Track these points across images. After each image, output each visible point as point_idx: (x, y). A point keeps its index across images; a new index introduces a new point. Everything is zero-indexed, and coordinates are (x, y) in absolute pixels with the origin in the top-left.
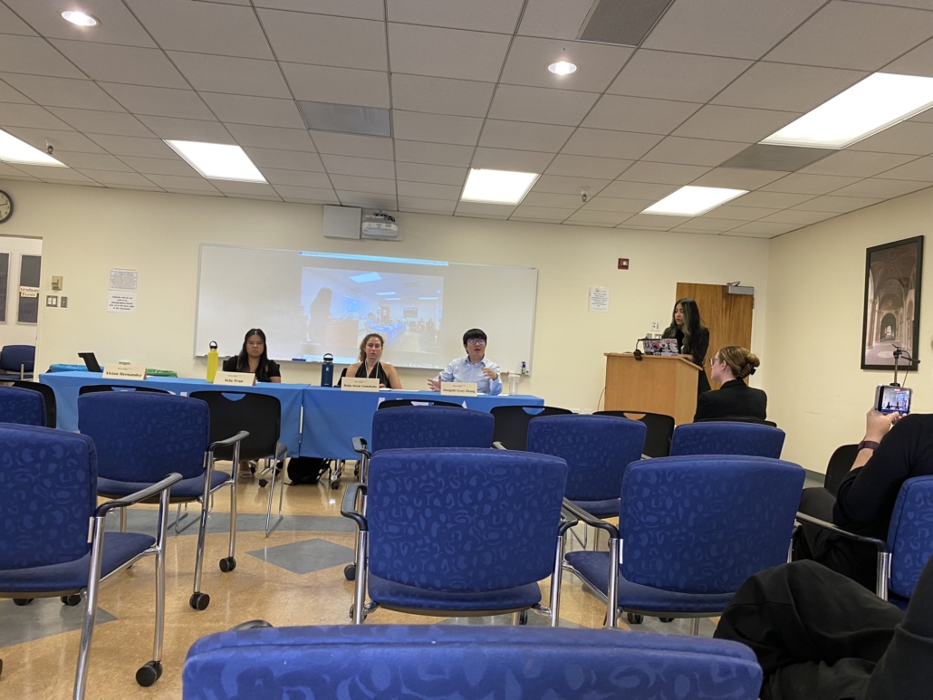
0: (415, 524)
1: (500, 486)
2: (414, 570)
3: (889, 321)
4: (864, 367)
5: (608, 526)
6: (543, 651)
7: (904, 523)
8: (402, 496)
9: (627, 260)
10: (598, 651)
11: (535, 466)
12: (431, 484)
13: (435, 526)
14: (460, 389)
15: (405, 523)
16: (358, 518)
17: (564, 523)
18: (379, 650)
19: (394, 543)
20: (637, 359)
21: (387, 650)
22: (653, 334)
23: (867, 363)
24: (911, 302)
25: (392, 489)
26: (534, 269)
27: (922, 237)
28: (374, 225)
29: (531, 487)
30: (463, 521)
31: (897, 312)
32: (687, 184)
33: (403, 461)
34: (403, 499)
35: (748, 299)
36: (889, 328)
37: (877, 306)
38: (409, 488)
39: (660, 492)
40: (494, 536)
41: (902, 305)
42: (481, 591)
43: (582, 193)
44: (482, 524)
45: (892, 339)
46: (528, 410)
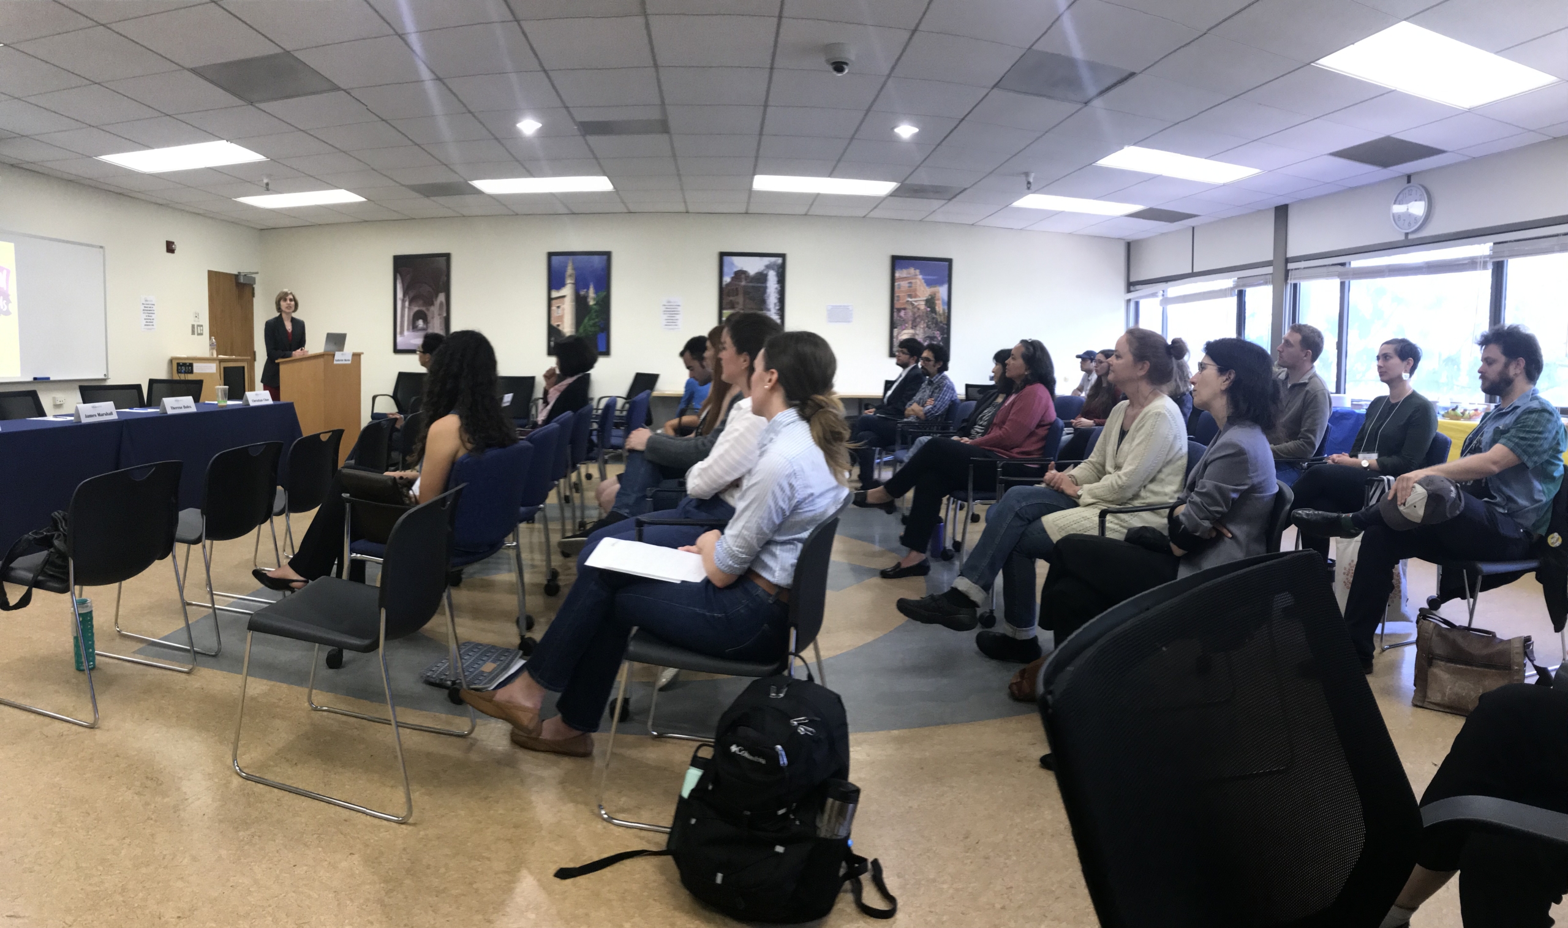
3: (419, 315)
4: (396, 351)
27: (449, 254)
31: (428, 310)
35: (252, 288)
36: (421, 320)
37: (407, 304)
41: (432, 304)
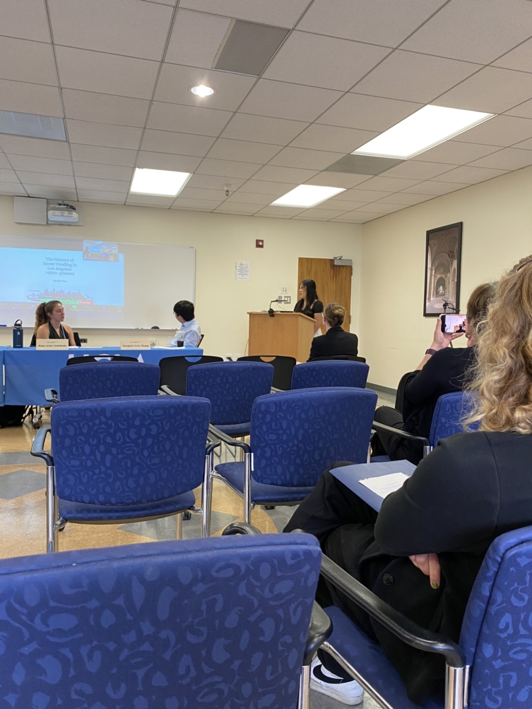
0: (92, 457)
1: (159, 423)
2: (94, 492)
3: (441, 282)
4: (426, 315)
5: (243, 445)
6: (161, 559)
7: (439, 425)
8: (80, 437)
9: (262, 241)
10: (201, 555)
11: (185, 406)
12: (103, 426)
13: (108, 458)
14: (136, 344)
15: (84, 458)
16: (45, 456)
17: (210, 445)
18: (28, 576)
19: (76, 474)
20: (271, 316)
21: (36, 575)
22: (283, 296)
23: (427, 312)
24: (455, 269)
25: (72, 433)
26: (192, 247)
27: (462, 223)
28: (58, 213)
29: (184, 421)
30: (131, 452)
31: (446, 276)
32: (303, 183)
33: (79, 410)
34: (80, 440)
35: (348, 269)
36: (441, 287)
37: (433, 272)
38: (85, 430)
39: (278, 417)
40: (156, 461)
41: (448, 271)
42: (148, 502)
43: (225, 189)
44: (146, 453)
45: (444, 295)
46: (189, 359)
